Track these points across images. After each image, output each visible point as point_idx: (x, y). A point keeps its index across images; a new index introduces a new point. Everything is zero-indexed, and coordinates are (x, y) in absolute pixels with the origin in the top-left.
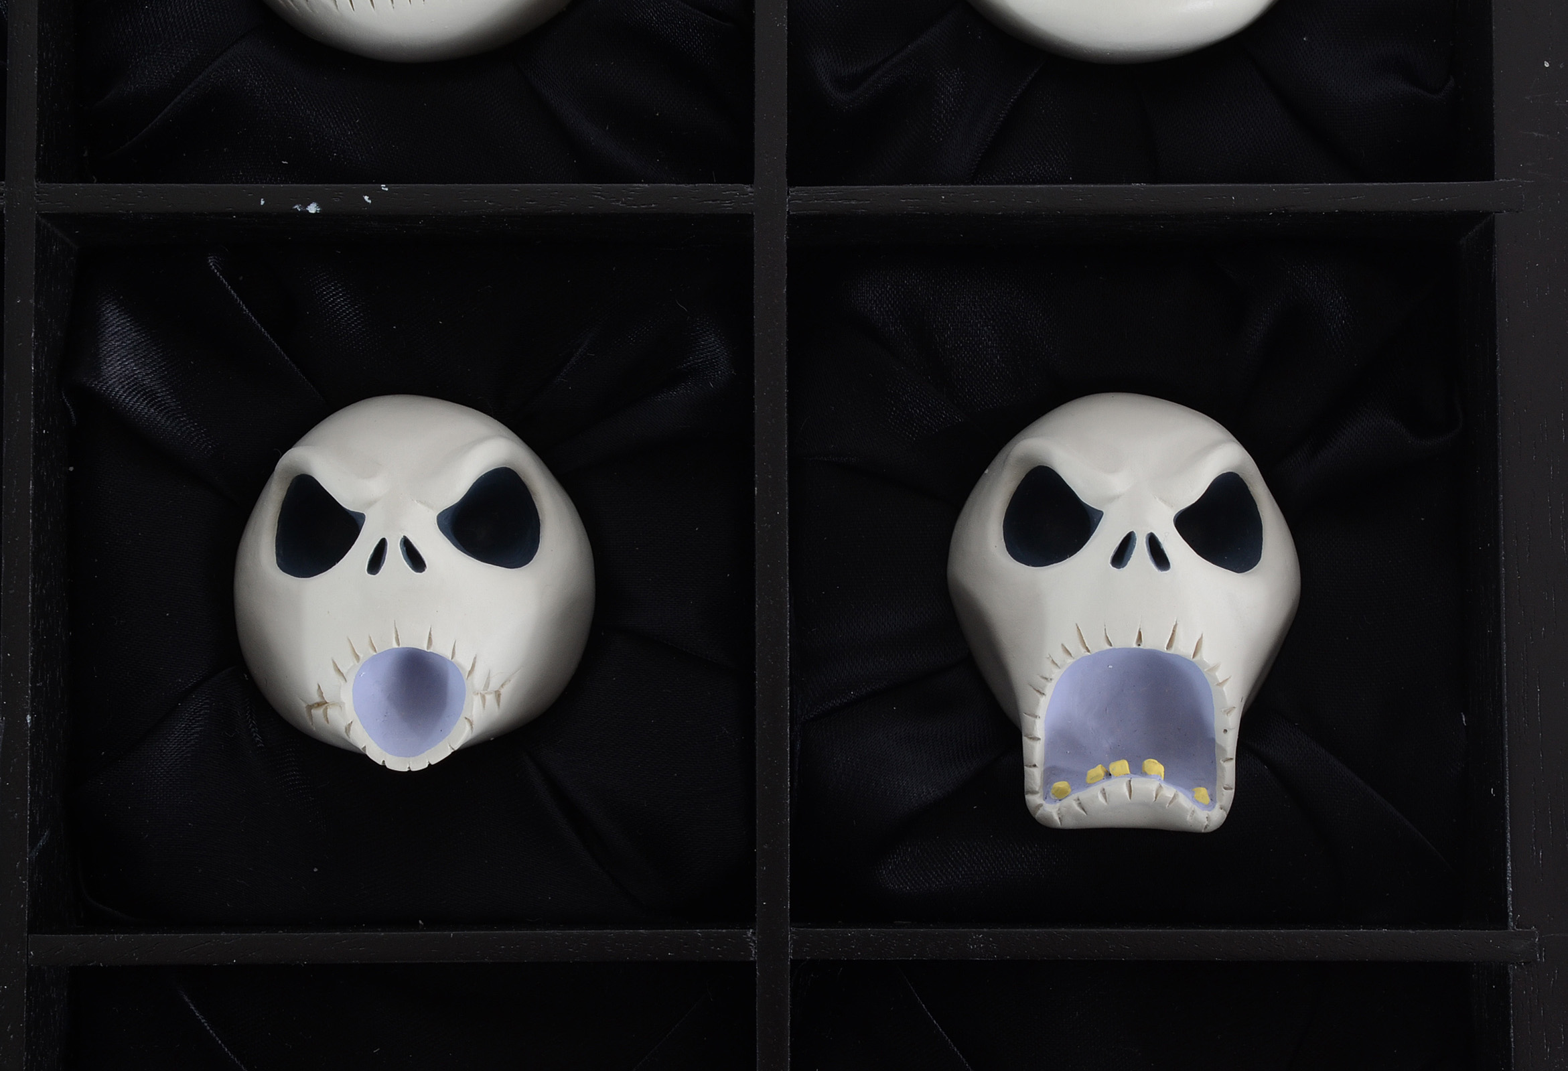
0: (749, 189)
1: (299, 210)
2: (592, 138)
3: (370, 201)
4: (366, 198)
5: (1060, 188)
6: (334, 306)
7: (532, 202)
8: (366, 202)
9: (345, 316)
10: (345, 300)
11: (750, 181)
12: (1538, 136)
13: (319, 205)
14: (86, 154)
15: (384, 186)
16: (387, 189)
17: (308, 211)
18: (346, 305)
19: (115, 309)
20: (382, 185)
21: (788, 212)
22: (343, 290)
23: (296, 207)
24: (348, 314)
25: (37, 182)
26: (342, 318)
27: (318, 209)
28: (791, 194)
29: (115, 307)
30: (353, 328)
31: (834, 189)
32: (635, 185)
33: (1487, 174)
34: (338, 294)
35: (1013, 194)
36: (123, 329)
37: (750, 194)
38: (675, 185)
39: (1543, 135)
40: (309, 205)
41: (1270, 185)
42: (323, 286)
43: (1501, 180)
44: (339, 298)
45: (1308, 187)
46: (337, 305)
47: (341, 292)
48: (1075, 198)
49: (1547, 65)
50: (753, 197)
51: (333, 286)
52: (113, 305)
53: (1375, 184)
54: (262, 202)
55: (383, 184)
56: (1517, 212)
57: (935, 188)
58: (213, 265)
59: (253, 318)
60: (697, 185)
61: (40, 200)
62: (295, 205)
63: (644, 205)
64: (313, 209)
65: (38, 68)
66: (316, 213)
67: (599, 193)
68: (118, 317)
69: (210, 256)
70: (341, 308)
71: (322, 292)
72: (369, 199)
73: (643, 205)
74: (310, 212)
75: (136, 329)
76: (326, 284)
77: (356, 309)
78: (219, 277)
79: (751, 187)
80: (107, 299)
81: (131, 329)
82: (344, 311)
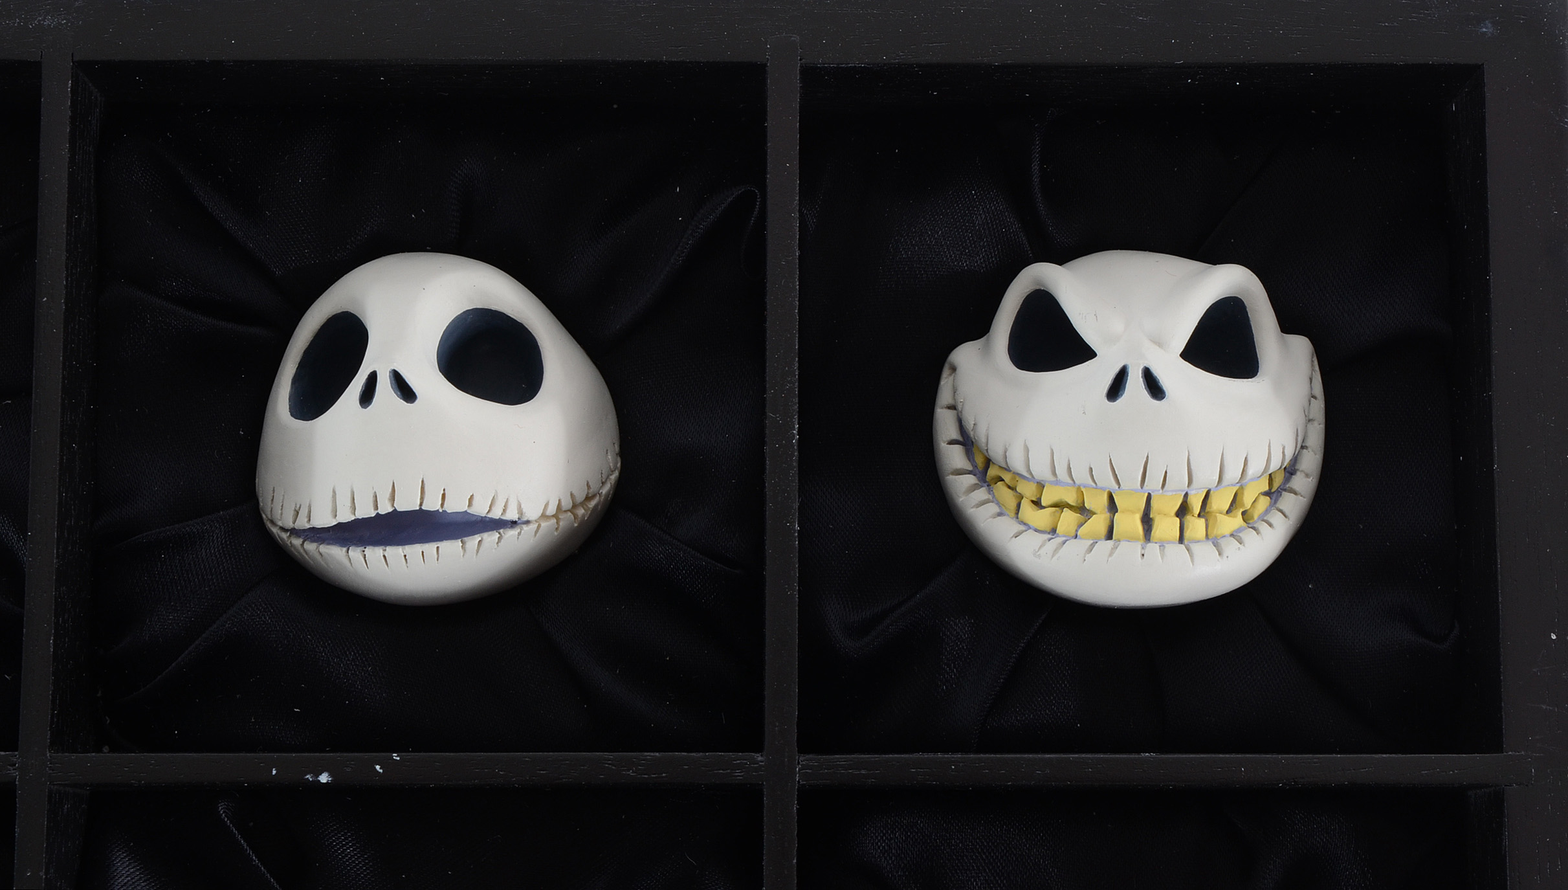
0: (760, 758)
1: (311, 779)
2: (603, 684)
3: (381, 771)
4: (378, 767)
5: (1069, 758)
6: (343, 857)
7: (543, 771)
8: (378, 771)
9: (355, 867)
10: (354, 850)
11: (759, 750)
12: (1546, 709)
13: (331, 775)
14: (99, 695)
15: (396, 755)
16: (398, 758)
17: (319, 781)
18: (355, 854)
19: (125, 857)
20: (394, 755)
21: (799, 782)
22: (353, 840)
23: (307, 777)
24: (357, 865)
25: (50, 751)
26: (351, 869)
27: (330, 779)
28: (801, 763)
29: (125, 855)
30: (363, 878)
31: (845, 758)
32: (646, 754)
33: (1495, 745)
34: (347, 843)
35: (1023, 764)
36: (132, 879)
37: (761, 763)
38: (686, 754)
39: (1551, 708)
40: (321, 774)
41: (1280, 756)
42: (333, 836)
43: (1510, 753)
44: (348, 848)
45: (1318, 758)
46: (346, 855)
47: (350, 842)
48: (1085, 768)
49: (1554, 637)
50: (763, 767)
51: (343, 835)
52: (123, 853)
53: (1384, 756)
54: (274, 772)
55: (395, 753)
56: (1527, 785)
57: (945, 757)
58: (224, 812)
59: (262, 868)
60: (707, 754)
61: (53, 770)
62: (306, 775)
63: (655, 774)
64: (324, 778)
65: (54, 637)
66: (327, 783)
67: (610, 762)
68: (127, 866)
69: (220, 803)
70: (350, 858)
71: (332, 843)
72: (380, 768)
73: (653, 774)
74: (322, 781)
75: (146, 878)
76: (336, 834)
77: (366, 859)
78: (229, 826)
79: (762, 755)
80: (117, 847)
81: (141, 878)
82: (353, 862)
